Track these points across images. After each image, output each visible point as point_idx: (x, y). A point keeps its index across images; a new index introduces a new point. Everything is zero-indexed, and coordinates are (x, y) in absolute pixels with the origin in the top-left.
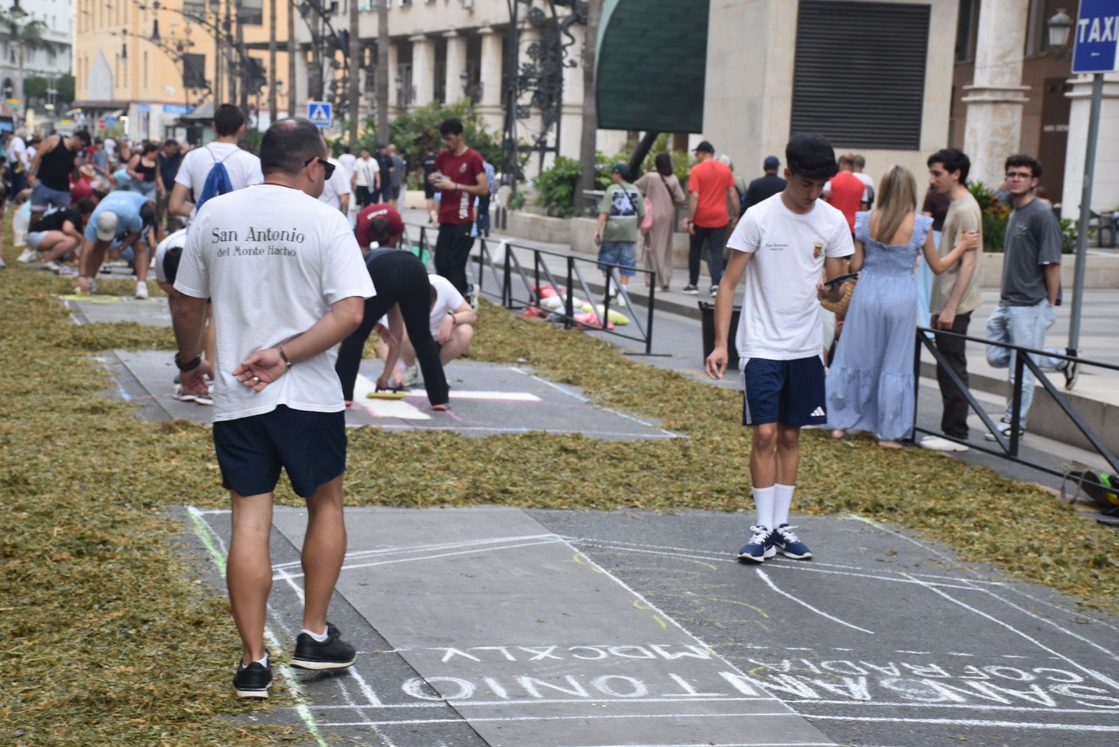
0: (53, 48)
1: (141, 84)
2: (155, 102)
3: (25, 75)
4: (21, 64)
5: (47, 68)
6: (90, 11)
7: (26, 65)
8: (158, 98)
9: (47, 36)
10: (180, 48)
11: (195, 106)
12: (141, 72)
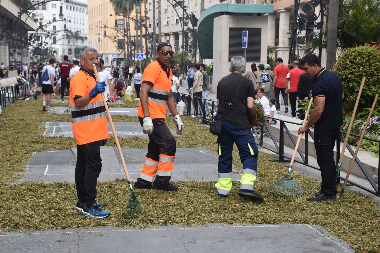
0: (83, 39)
1: (106, 49)
2: (110, 54)
3: (75, 47)
4: (74, 44)
5: (82, 45)
6: (92, 28)
7: (75, 44)
8: (111, 53)
9: (81, 35)
10: (115, 38)
11: (119, 54)
12: (106, 45)
